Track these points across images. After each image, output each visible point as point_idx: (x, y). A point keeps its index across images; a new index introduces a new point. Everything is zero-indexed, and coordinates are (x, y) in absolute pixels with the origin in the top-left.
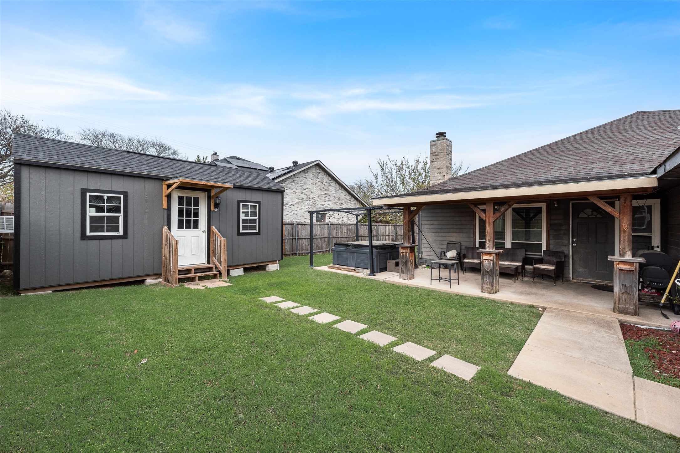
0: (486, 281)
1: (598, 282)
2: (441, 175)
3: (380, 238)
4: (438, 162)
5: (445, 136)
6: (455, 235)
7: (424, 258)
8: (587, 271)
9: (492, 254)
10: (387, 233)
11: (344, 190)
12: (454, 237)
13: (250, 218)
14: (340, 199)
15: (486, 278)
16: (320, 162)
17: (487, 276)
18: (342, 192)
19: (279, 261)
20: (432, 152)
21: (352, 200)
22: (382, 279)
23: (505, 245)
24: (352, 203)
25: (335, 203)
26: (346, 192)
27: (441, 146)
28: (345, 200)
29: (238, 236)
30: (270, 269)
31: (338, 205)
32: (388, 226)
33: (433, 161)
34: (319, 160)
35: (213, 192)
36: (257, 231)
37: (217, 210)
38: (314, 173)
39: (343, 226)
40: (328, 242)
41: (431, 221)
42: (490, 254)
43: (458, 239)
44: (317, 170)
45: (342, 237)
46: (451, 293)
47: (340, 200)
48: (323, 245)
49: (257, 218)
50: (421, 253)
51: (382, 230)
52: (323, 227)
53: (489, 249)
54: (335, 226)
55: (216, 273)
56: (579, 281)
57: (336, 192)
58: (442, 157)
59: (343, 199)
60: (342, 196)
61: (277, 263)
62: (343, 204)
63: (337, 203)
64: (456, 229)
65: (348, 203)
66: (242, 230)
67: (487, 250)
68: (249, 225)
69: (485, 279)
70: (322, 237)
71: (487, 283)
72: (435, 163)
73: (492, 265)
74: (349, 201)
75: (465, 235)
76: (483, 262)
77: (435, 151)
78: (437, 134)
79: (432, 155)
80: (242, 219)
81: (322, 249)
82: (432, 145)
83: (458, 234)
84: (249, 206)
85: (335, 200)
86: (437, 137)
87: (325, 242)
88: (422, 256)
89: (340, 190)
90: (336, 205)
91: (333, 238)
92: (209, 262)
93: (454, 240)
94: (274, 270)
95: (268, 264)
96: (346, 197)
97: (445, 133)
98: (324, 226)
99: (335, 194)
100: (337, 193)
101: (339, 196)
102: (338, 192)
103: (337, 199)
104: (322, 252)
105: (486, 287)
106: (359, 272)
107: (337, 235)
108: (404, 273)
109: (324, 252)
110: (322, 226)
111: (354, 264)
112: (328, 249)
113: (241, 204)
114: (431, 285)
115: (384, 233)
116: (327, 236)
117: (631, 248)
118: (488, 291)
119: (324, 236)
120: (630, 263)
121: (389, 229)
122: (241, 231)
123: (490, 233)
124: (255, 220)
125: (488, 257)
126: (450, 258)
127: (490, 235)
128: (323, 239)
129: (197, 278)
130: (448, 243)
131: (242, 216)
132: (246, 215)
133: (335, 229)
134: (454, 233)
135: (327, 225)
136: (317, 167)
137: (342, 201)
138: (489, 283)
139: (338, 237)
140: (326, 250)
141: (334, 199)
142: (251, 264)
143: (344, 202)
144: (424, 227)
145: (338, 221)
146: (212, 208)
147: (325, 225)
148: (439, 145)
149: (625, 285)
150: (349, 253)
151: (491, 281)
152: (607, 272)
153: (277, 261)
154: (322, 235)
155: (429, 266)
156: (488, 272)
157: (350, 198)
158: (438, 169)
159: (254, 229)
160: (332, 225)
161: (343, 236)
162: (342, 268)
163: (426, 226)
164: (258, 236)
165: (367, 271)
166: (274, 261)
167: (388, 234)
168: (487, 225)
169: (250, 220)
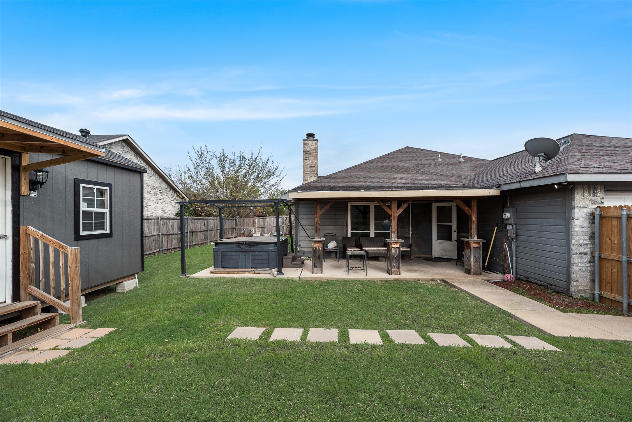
0: (394, 265)
1: (424, 256)
2: (313, 172)
3: (210, 233)
4: (311, 161)
5: (314, 137)
6: (331, 227)
7: (302, 251)
8: (418, 249)
9: (398, 242)
10: (215, 227)
11: (159, 177)
12: (329, 229)
13: (96, 210)
14: (154, 187)
15: (394, 262)
16: (130, 137)
17: (394, 260)
18: (157, 179)
19: (137, 273)
20: (304, 150)
21: (168, 190)
22: (298, 277)
23: (370, 234)
24: (168, 193)
25: (148, 192)
26: (161, 180)
27: (313, 146)
28: (160, 189)
29: (76, 242)
30: (126, 288)
31: (151, 195)
32: (216, 219)
33: (305, 159)
34: (128, 135)
35: (27, 159)
36: (108, 231)
37: (32, 194)
38: (120, 150)
39: (174, 221)
40: (158, 241)
41: (309, 215)
42: (397, 243)
43: (333, 231)
44: (124, 148)
45: (173, 233)
46: (371, 279)
47: (154, 189)
48: (152, 246)
49: (107, 210)
50: (300, 246)
51: (211, 224)
52: (151, 223)
53: (394, 239)
54: (165, 221)
55: (51, 316)
56: (415, 257)
57: (149, 178)
58: (314, 157)
59: (157, 188)
60: (157, 185)
61: (135, 278)
62: (158, 193)
63: (151, 193)
64: (331, 222)
65: (164, 193)
66: (84, 230)
67: (393, 239)
68: (94, 221)
69: (393, 264)
70: (150, 234)
71: (394, 267)
72: (308, 161)
73: (398, 251)
74: (164, 191)
75: (339, 227)
76: (391, 249)
77: (308, 150)
78: (307, 135)
79: (305, 153)
80: (83, 212)
81: (151, 250)
82: (304, 144)
83: (333, 226)
84: (95, 191)
85: (148, 189)
86: (307, 138)
87: (154, 241)
88: (299, 249)
89: (155, 177)
90: (149, 195)
91: (163, 236)
92: (16, 297)
93: (330, 232)
94: (131, 289)
95: (122, 282)
96: (161, 185)
97: (314, 135)
98: (152, 220)
99: (148, 181)
100: (151, 180)
101: (153, 184)
102: (151, 178)
103: (151, 187)
104: (151, 254)
105: (394, 270)
106: (260, 273)
107: (167, 232)
108: (317, 268)
109: (153, 254)
110: (149, 221)
111: (249, 264)
112: (158, 250)
113: (81, 185)
114: (348, 275)
115: (213, 227)
116: (157, 233)
117: (477, 233)
118: (395, 273)
119: (153, 234)
120: (478, 243)
121: (217, 222)
122: (82, 233)
123: (394, 226)
124: (103, 214)
125: (395, 245)
126: (332, 248)
127: (395, 227)
128: (151, 238)
129: (10, 336)
130: (325, 235)
131: (83, 207)
132: (89, 206)
133: (166, 224)
134: (329, 226)
135: (156, 220)
136: (124, 143)
137: (157, 190)
138: (396, 266)
139: (169, 234)
140: (156, 251)
141: (146, 187)
142: (97, 286)
143: (159, 191)
144: (301, 221)
145: (152, 215)
146: (24, 189)
147: (154, 220)
148: (312, 145)
149: (476, 257)
150: (240, 253)
151: (397, 264)
152: (428, 249)
153: (134, 275)
154: (150, 233)
155: (310, 258)
156: (395, 258)
157: (165, 187)
158: (310, 167)
159: (101, 227)
160: (162, 220)
161: (175, 233)
162: (236, 271)
163: (304, 220)
164: (108, 239)
165: (275, 271)
166: (131, 276)
167: (217, 228)
168: (392, 219)
169: (96, 213)
